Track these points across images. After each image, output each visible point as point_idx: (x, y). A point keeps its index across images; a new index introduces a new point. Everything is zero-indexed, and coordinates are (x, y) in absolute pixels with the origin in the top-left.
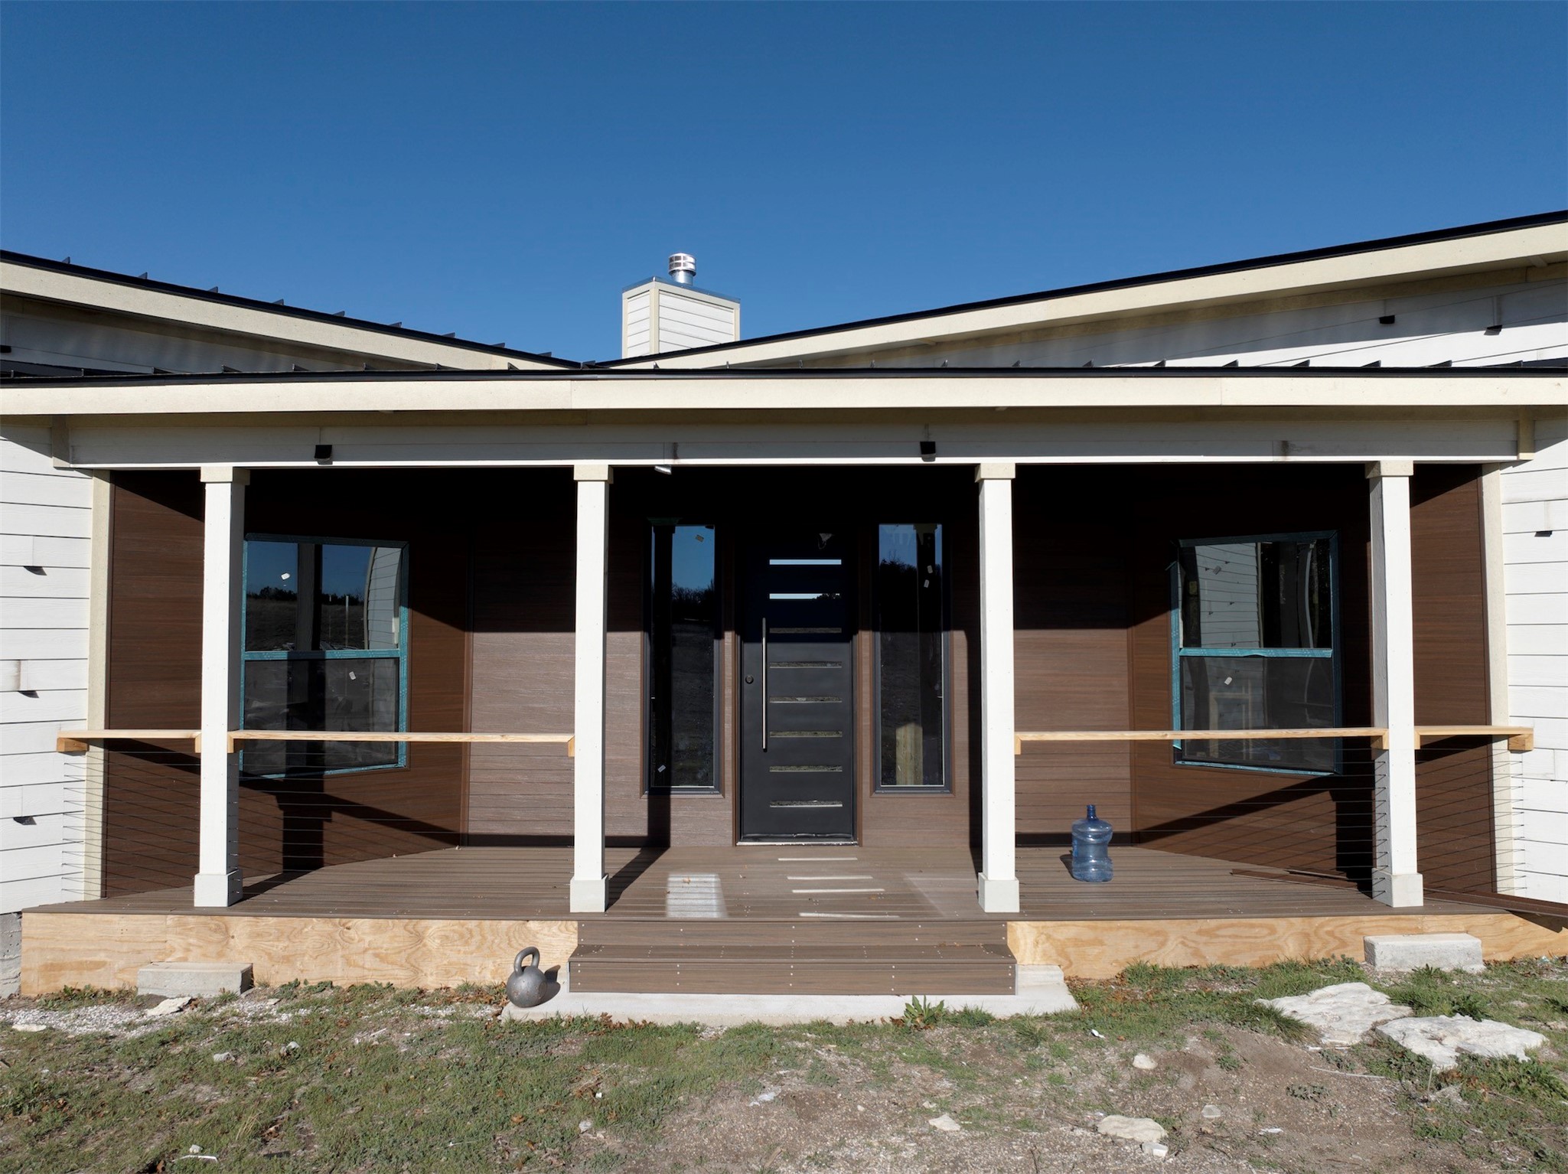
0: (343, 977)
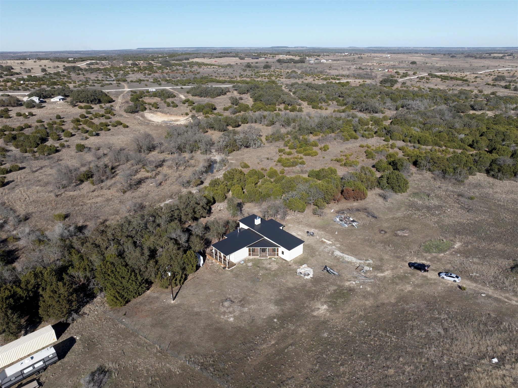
0: (254, 257)
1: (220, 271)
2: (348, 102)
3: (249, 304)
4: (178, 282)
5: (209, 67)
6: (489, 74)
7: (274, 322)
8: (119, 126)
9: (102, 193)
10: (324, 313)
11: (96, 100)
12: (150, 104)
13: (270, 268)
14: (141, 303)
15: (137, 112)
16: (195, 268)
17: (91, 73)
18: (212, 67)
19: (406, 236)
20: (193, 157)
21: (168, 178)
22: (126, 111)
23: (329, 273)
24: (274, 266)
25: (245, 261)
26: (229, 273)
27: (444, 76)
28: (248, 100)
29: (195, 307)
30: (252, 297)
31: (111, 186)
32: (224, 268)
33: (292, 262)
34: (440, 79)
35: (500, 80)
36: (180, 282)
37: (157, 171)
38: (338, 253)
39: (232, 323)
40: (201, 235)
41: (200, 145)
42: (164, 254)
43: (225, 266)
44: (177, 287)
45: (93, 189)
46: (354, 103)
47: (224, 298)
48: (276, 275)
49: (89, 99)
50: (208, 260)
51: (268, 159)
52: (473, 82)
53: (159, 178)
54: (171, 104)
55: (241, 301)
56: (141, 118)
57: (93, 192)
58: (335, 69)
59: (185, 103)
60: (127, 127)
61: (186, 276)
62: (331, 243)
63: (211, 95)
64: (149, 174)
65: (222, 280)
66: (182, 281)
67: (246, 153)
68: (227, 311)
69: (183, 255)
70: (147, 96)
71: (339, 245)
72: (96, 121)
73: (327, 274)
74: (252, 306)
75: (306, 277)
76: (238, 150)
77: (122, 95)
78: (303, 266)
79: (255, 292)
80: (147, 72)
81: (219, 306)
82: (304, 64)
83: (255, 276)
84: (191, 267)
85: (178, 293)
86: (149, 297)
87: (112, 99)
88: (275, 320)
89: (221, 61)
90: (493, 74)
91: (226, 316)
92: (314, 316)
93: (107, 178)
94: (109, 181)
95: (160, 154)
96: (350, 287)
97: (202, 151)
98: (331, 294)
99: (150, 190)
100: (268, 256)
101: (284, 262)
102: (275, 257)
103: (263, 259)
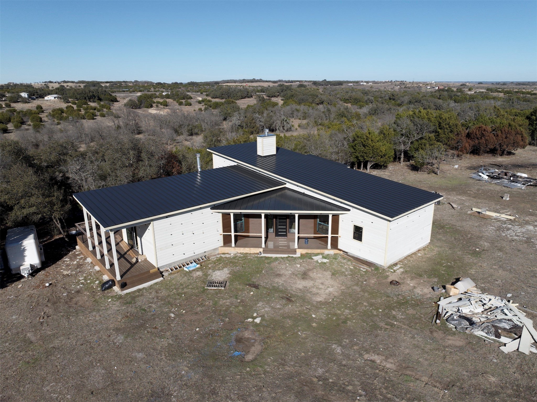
0: (245, 252)
1: (84, 296)
8: (109, 117)
11: (95, 97)
12: (159, 103)
15: (140, 108)
18: (242, 87)
24: (326, 288)
25: (206, 262)
26: (118, 307)
28: (278, 100)
32: (106, 285)
33: (399, 270)
48: (333, 329)
54: (184, 104)
62: (511, 218)
63: (234, 96)
70: (158, 97)
77: (130, 98)
78: (460, 286)
82: (341, 86)
87: (116, 99)
89: (252, 84)
100: (296, 246)
101: (367, 272)
102: (326, 252)
103: (276, 259)
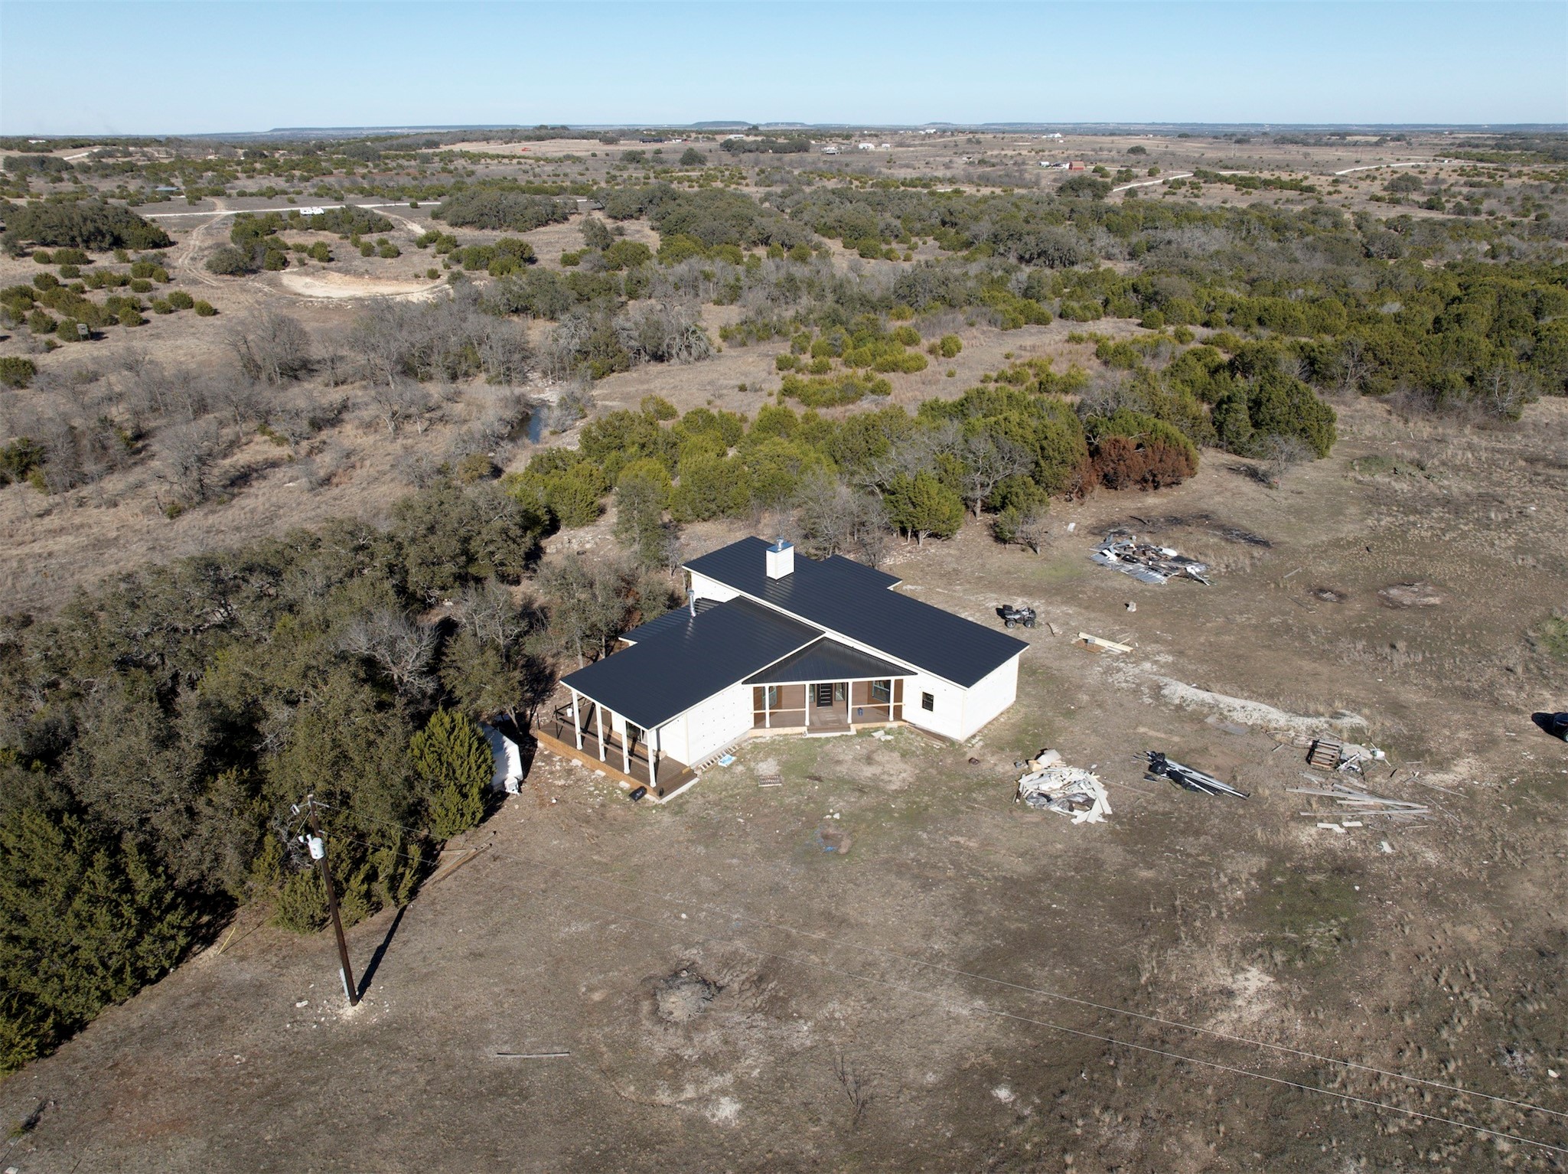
0: (785, 734)
1: (616, 810)
2: (975, 237)
3: (813, 994)
4: (380, 888)
5: (506, 161)
6: (1368, 176)
7: (1000, 1107)
8: (184, 313)
9: (77, 520)
10: (1273, 1021)
11: (104, 236)
12: (300, 249)
13: (875, 778)
14: (150, 1035)
15: (254, 272)
16: (475, 803)
17: (106, 176)
18: (515, 161)
19: (1433, 606)
20: (459, 393)
21: (362, 460)
22: (214, 268)
23: (1186, 786)
24: (898, 773)
25: (741, 753)
26: (667, 819)
27: (1242, 179)
28: (643, 233)
29: (485, 1037)
30: (821, 947)
31: (122, 495)
32: (637, 794)
33: (978, 743)
34: (1233, 187)
35: (1407, 190)
36: (393, 888)
37: (316, 441)
38: (1179, 691)
39: (735, 1137)
40: (501, 641)
41: (483, 353)
42: (301, 735)
43: (638, 784)
44: (379, 918)
45: (45, 505)
46: (996, 239)
47: (660, 970)
48: (915, 817)
49: (75, 233)
50: (548, 759)
51: (743, 389)
52: (1330, 193)
53: (325, 462)
54: (378, 249)
55: (761, 979)
56: (267, 289)
57: (40, 516)
58: (907, 166)
59: (425, 247)
60: (215, 312)
61: (431, 851)
62: (1128, 649)
63: (517, 221)
64: (285, 451)
65: (635, 860)
66: (408, 881)
67: (656, 377)
68: (688, 1053)
69: (408, 735)
70: (292, 227)
71: (1170, 659)
72: (98, 297)
73: (1178, 792)
74: (835, 1008)
75: (1080, 816)
76: (627, 368)
77: (203, 227)
78: (1045, 760)
79: (828, 916)
80: (297, 173)
81: (635, 1024)
82: (805, 155)
83: (810, 825)
84: (457, 798)
85: (381, 951)
86: (206, 989)
87: (165, 236)
88: (1003, 1094)
89: (544, 149)
90: (1377, 174)
91: (690, 1092)
92: (1222, 1048)
93: (111, 469)
94: (116, 476)
95: (331, 389)
96: (1330, 851)
97: (493, 373)
98: (1250, 896)
99: (281, 501)
100: (850, 721)
101: (941, 749)
102: (888, 725)
103: (828, 740)
